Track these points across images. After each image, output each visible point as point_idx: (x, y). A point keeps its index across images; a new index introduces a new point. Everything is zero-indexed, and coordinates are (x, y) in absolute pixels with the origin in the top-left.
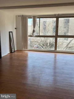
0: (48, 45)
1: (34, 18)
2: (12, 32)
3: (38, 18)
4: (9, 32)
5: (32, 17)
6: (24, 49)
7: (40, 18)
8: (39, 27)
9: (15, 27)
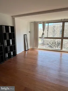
0: (56, 43)
1: (44, 23)
2: (26, 35)
3: (47, 23)
4: (24, 35)
5: (42, 23)
6: (35, 48)
7: (48, 23)
8: (48, 30)
9: (29, 31)
